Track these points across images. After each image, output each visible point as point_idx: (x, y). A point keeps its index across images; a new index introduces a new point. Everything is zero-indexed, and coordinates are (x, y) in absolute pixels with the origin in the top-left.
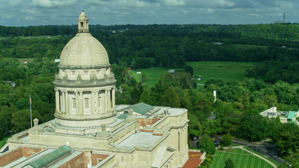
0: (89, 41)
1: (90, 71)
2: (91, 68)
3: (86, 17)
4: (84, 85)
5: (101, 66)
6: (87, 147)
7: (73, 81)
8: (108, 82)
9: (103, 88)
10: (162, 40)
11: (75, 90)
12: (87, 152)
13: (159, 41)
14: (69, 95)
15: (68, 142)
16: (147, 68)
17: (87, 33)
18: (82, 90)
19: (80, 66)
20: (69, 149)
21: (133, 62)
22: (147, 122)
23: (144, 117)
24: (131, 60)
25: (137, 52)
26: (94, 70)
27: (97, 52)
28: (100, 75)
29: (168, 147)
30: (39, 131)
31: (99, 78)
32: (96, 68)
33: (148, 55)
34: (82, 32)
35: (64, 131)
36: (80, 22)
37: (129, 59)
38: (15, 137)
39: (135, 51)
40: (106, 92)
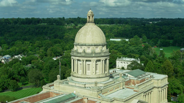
0: (92, 28)
1: (91, 47)
2: (92, 45)
3: (91, 13)
4: (86, 56)
5: (99, 44)
6: (85, 95)
7: (80, 53)
8: (103, 55)
9: (99, 58)
10: (180, 28)
11: (81, 59)
12: (85, 98)
13: (178, 29)
14: (78, 62)
15: (75, 91)
16: (168, 46)
17: (92, 23)
18: (85, 59)
19: (85, 44)
20: (74, 96)
21: (159, 42)
22: (137, 82)
23: (136, 78)
24: (158, 41)
25: (162, 36)
26: (93, 47)
27: (97, 35)
28: (98, 50)
29: (139, 100)
30: (59, 83)
31: (96, 52)
32: (95, 45)
33: (169, 38)
34: (89, 22)
35: (74, 84)
36: (88, 16)
37: (156, 40)
38: (48, 85)
39: (161, 35)
40: (101, 61)
